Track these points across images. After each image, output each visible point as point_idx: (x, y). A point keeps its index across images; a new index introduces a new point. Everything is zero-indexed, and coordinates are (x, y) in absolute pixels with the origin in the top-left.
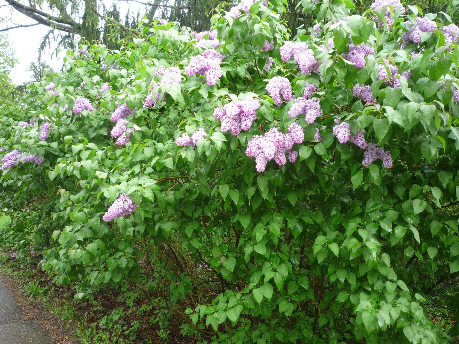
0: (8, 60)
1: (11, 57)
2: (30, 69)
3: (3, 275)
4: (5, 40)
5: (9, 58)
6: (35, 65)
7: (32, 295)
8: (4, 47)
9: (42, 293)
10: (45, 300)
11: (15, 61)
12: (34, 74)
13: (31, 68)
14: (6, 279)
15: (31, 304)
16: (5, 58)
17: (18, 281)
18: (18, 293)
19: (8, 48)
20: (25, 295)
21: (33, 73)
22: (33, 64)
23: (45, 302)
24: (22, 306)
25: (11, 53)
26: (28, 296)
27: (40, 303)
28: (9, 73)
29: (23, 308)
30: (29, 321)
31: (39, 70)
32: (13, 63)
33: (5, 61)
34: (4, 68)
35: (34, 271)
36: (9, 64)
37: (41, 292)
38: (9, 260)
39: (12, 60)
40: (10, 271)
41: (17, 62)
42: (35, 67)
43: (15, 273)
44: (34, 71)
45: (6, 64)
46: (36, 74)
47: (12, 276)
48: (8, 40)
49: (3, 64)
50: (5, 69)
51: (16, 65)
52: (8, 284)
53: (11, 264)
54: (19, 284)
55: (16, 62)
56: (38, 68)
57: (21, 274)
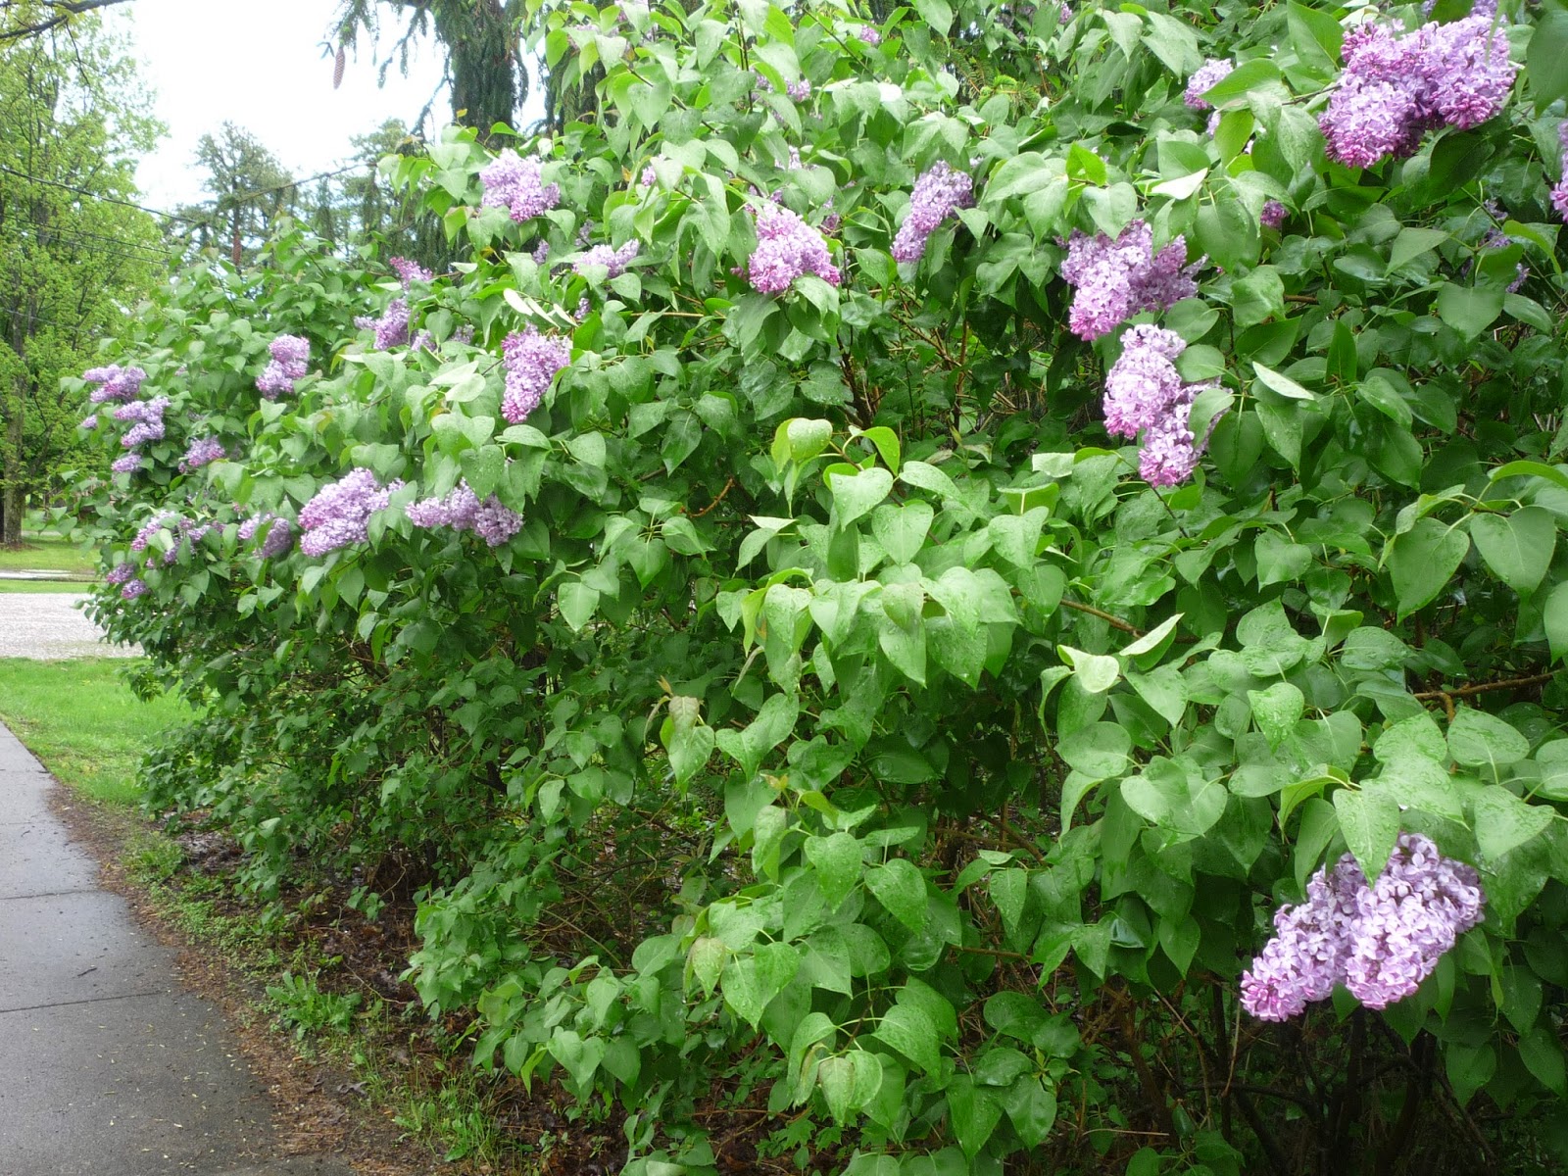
0: (134, 123)
1: (143, 115)
2: (199, 158)
3: (170, 931)
4: (123, 54)
5: (136, 119)
6: (217, 144)
7: (300, 1031)
8: (119, 77)
9: (341, 1024)
10: (359, 1059)
11: (155, 129)
12: (213, 176)
13: (203, 154)
14: (185, 951)
15: (303, 1072)
16: (122, 116)
17: (233, 961)
18: (244, 1014)
19: (133, 81)
20: (274, 1027)
21: (208, 173)
22: (209, 142)
23: (362, 1067)
24: (268, 1082)
25: (144, 100)
26: (287, 1031)
27: (339, 1072)
28: (132, 170)
29: (274, 1089)
30: (311, 1160)
31: (229, 163)
32: (148, 135)
33: (122, 129)
34: (116, 150)
35: (287, 917)
36: (134, 137)
37: (336, 1019)
38: (185, 862)
39: (146, 124)
40: (194, 913)
41: (163, 130)
42: (216, 153)
43: (220, 922)
44: (213, 166)
45: (125, 139)
46: (220, 176)
47: (209, 937)
48: (132, 53)
49: (114, 137)
50: (121, 157)
51: (159, 140)
52: (199, 972)
53: (197, 885)
54: (240, 974)
55: (160, 131)
56: (225, 155)
57: (241, 930)
